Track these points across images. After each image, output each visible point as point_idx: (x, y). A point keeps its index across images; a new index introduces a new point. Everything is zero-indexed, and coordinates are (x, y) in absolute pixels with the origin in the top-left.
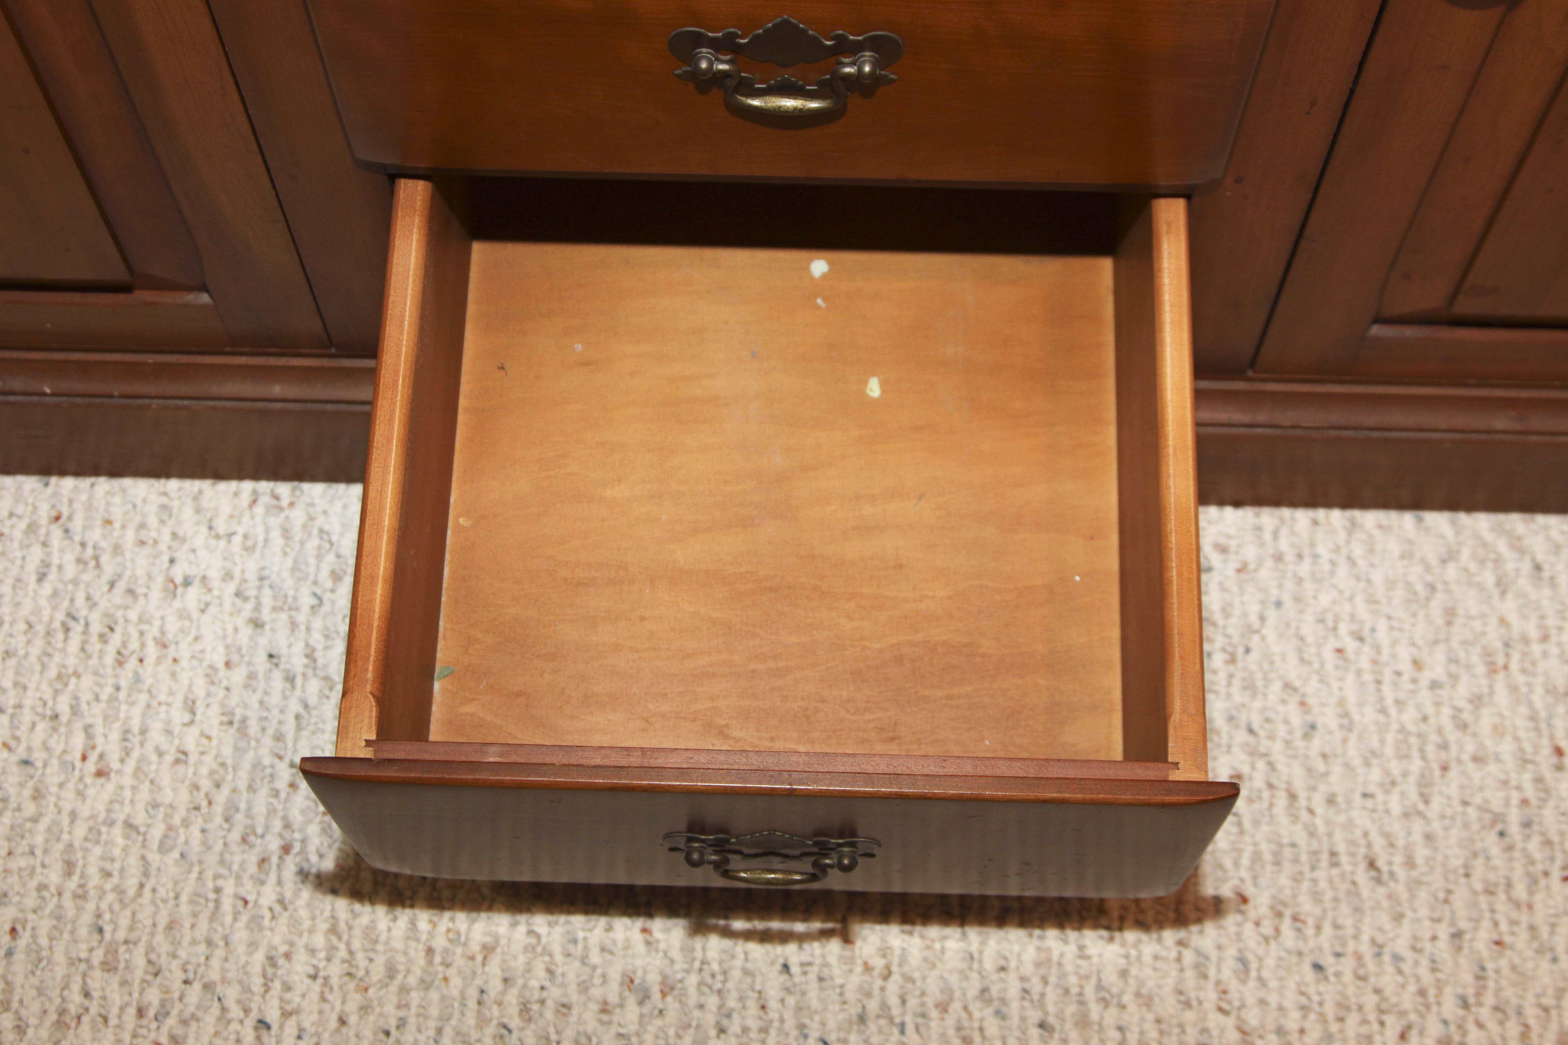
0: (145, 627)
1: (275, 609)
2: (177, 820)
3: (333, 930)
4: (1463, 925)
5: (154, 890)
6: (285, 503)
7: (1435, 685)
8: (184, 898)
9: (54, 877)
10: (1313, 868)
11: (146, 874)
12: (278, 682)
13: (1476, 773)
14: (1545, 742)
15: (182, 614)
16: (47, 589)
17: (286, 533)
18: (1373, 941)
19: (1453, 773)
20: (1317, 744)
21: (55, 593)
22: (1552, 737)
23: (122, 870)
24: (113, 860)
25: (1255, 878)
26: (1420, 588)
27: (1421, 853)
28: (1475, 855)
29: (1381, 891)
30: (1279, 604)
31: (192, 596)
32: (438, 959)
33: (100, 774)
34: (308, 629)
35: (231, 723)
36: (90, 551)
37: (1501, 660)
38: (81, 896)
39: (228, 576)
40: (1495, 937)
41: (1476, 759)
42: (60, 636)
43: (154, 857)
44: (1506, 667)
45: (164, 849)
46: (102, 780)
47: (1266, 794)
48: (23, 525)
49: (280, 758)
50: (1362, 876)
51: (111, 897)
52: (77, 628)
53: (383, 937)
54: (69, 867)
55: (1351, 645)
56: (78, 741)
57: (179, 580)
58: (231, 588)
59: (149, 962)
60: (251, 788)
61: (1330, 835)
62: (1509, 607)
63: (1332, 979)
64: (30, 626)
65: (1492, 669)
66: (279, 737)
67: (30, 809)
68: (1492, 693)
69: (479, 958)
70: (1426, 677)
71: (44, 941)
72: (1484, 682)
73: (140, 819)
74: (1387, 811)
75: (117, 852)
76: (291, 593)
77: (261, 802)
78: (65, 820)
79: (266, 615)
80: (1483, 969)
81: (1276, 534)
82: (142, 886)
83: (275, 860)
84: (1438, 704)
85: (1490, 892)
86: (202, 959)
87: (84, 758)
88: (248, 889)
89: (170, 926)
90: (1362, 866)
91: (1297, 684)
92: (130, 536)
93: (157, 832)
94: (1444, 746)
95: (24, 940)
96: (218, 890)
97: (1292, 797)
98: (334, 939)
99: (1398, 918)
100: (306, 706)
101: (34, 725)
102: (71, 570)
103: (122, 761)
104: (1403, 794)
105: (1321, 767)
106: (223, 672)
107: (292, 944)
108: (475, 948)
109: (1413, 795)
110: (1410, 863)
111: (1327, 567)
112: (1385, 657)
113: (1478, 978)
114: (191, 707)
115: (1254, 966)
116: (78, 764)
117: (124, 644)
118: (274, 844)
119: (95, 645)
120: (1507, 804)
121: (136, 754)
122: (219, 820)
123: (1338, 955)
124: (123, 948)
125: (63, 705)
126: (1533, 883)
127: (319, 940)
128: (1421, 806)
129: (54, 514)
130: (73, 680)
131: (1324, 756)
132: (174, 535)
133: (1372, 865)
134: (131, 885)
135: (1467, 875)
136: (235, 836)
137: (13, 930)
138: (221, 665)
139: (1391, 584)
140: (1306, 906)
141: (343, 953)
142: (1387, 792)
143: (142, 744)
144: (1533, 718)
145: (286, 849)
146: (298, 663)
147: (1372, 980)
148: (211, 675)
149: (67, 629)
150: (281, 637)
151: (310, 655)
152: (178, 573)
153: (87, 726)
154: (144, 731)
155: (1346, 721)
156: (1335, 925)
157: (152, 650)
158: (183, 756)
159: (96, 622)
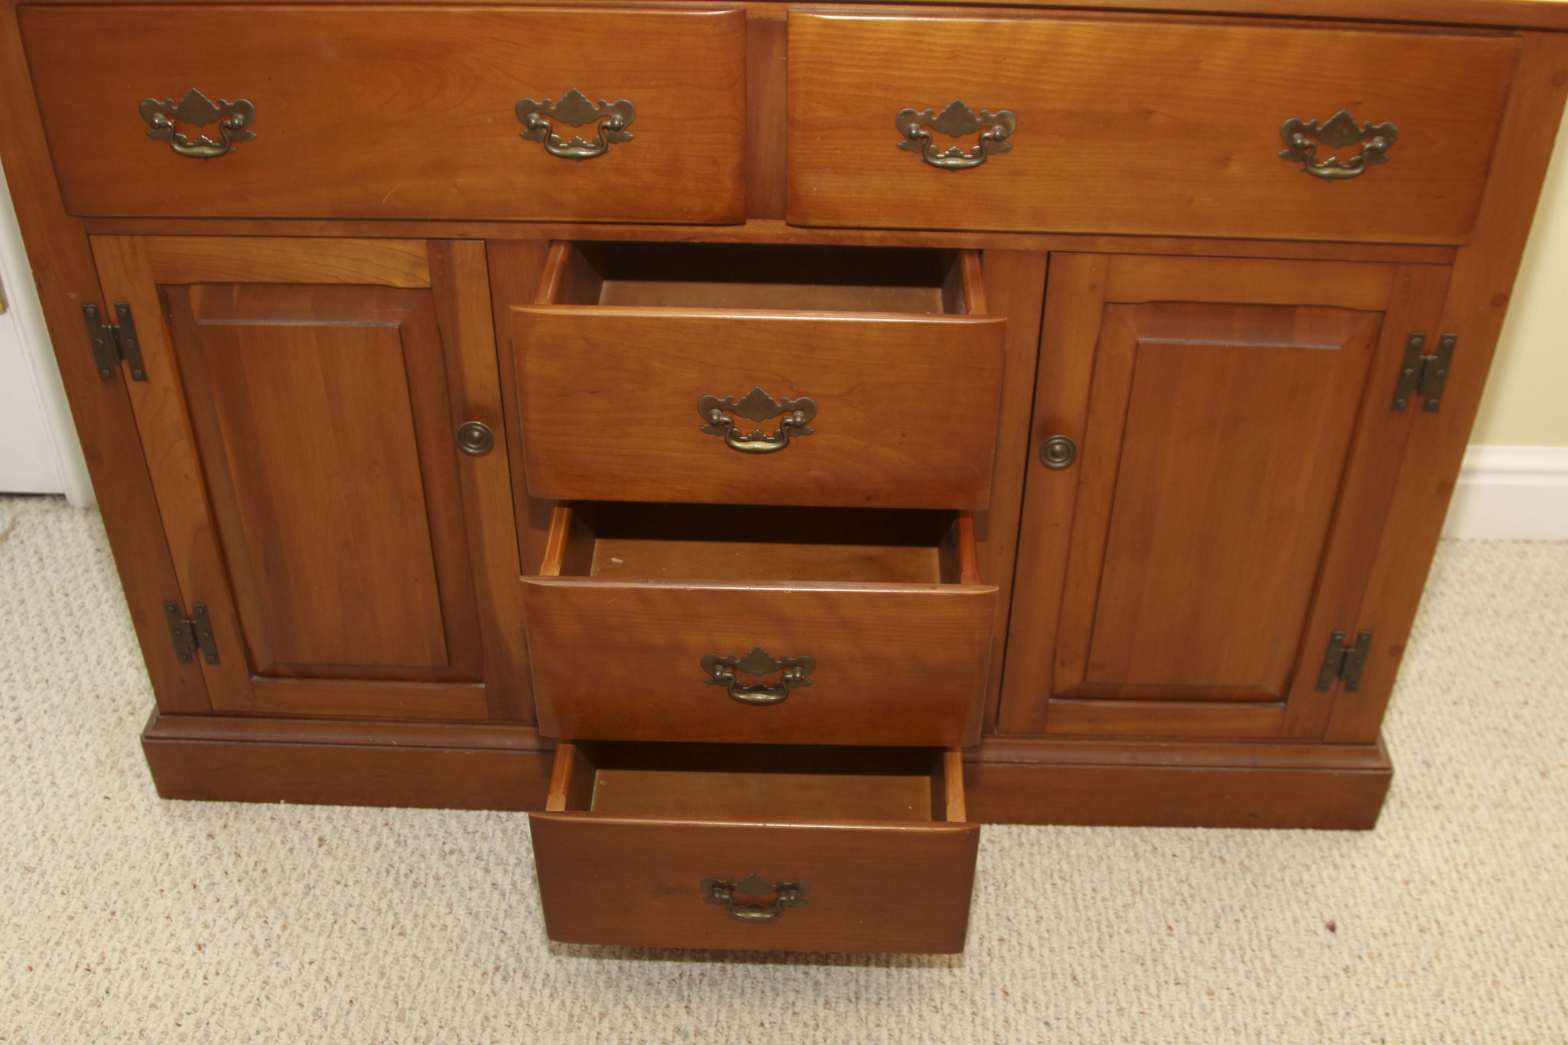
0: (428, 871)
1: (497, 864)
2: (440, 956)
3: (521, 1005)
4: (1124, 1005)
5: (426, 986)
6: (504, 820)
7: (1104, 900)
8: (441, 990)
9: (374, 979)
10: (1043, 980)
11: (422, 978)
12: (496, 895)
13: (1128, 939)
14: (1163, 924)
15: (449, 866)
16: (379, 854)
17: (504, 832)
18: (1076, 1013)
19: (1116, 938)
20: (1044, 926)
21: (383, 856)
22: (1166, 922)
23: (409, 978)
24: (405, 972)
25: (1013, 985)
26: (1095, 858)
27: (1100, 973)
28: (1129, 974)
29: (1079, 990)
30: (1021, 864)
31: (453, 859)
32: (575, 1019)
33: (401, 934)
34: (513, 874)
35: (471, 913)
36: (402, 839)
37: (1138, 889)
38: (388, 987)
39: (473, 850)
40: (1141, 1010)
41: (1127, 931)
42: (384, 874)
43: (427, 972)
44: (1141, 892)
45: (433, 967)
46: (401, 937)
47: (1018, 948)
48: (369, 827)
49: (496, 929)
50: (1070, 984)
51: (403, 988)
52: (393, 872)
53: (547, 1009)
54: (382, 974)
55: (1059, 882)
56: (390, 920)
57: (447, 851)
58: (474, 855)
59: (422, 1017)
60: (480, 942)
61: (1052, 966)
62: (1142, 865)
63: (1055, 1030)
64: (369, 869)
65: (1134, 892)
66: (495, 919)
67: (363, 949)
68: (1134, 903)
69: (598, 1019)
70: (1099, 897)
71: (367, 1008)
72: (1130, 899)
73: (421, 954)
74: (1082, 956)
75: (408, 969)
76: (505, 858)
77: (484, 948)
78: (381, 955)
79: (492, 867)
80: (1135, 1024)
81: (1019, 836)
82: (419, 984)
83: (490, 974)
84: (1106, 908)
85: (1136, 989)
86: (450, 1018)
87: (393, 927)
88: (476, 987)
89: (434, 1002)
90: (1069, 979)
91: (1033, 900)
92: (423, 832)
93: (429, 961)
94: (1110, 926)
95: (356, 1006)
96: (460, 987)
97: (1031, 948)
98: (521, 1010)
99: (1089, 1003)
100: (511, 907)
101: (368, 912)
102: (392, 846)
103: (412, 929)
104: (1090, 948)
105: (1046, 935)
106: (467, 892)
107: (497, 1011)
108: (596, 1014)
109: (1095, 948)
110: (1094, 977)
111: (1046, 850)
112: (1078, 886)
113: (1132, 1028)
114: (450, 906)
115: (1013, 1024)
116: (390, 931)
117: (417, 879)
118: (490, 967)
119: (402, 879)
120: (1145, 952)
121: (420, 926)
122: (462, 955)
123: (1058, 1019)
124: (408, 1011)
125: (383, 905)
127: (513, 1009)
128: (1100, 953)
129: (385, 822)
130: (390, 894)
131: (1048, 931)
132: (446, 832)
133: (1074, 978)
134: (415, 983)
135: (1125, 984)
136: (470, 962)
137: (351, 1002)
138: (467, 888)
139: (1079, 856)
140: (1040, 995)
141: (525, 1015)
142: (1081, 947)
143: (423, 923)
144: (1156, 912)
145: (497, 969)
146: (508, 888)
147: (1077, 1031)
148: (462, 893)
149: (388, 872)
150: (499, 877)
151: (514, 884)
152: (447, 848)
153: (396, 914)
154: (425, 916)
155: (1058, 916)
156: (1056, 1005)
157: (431, 882)
158: (445, 927)
159: (403, 869)
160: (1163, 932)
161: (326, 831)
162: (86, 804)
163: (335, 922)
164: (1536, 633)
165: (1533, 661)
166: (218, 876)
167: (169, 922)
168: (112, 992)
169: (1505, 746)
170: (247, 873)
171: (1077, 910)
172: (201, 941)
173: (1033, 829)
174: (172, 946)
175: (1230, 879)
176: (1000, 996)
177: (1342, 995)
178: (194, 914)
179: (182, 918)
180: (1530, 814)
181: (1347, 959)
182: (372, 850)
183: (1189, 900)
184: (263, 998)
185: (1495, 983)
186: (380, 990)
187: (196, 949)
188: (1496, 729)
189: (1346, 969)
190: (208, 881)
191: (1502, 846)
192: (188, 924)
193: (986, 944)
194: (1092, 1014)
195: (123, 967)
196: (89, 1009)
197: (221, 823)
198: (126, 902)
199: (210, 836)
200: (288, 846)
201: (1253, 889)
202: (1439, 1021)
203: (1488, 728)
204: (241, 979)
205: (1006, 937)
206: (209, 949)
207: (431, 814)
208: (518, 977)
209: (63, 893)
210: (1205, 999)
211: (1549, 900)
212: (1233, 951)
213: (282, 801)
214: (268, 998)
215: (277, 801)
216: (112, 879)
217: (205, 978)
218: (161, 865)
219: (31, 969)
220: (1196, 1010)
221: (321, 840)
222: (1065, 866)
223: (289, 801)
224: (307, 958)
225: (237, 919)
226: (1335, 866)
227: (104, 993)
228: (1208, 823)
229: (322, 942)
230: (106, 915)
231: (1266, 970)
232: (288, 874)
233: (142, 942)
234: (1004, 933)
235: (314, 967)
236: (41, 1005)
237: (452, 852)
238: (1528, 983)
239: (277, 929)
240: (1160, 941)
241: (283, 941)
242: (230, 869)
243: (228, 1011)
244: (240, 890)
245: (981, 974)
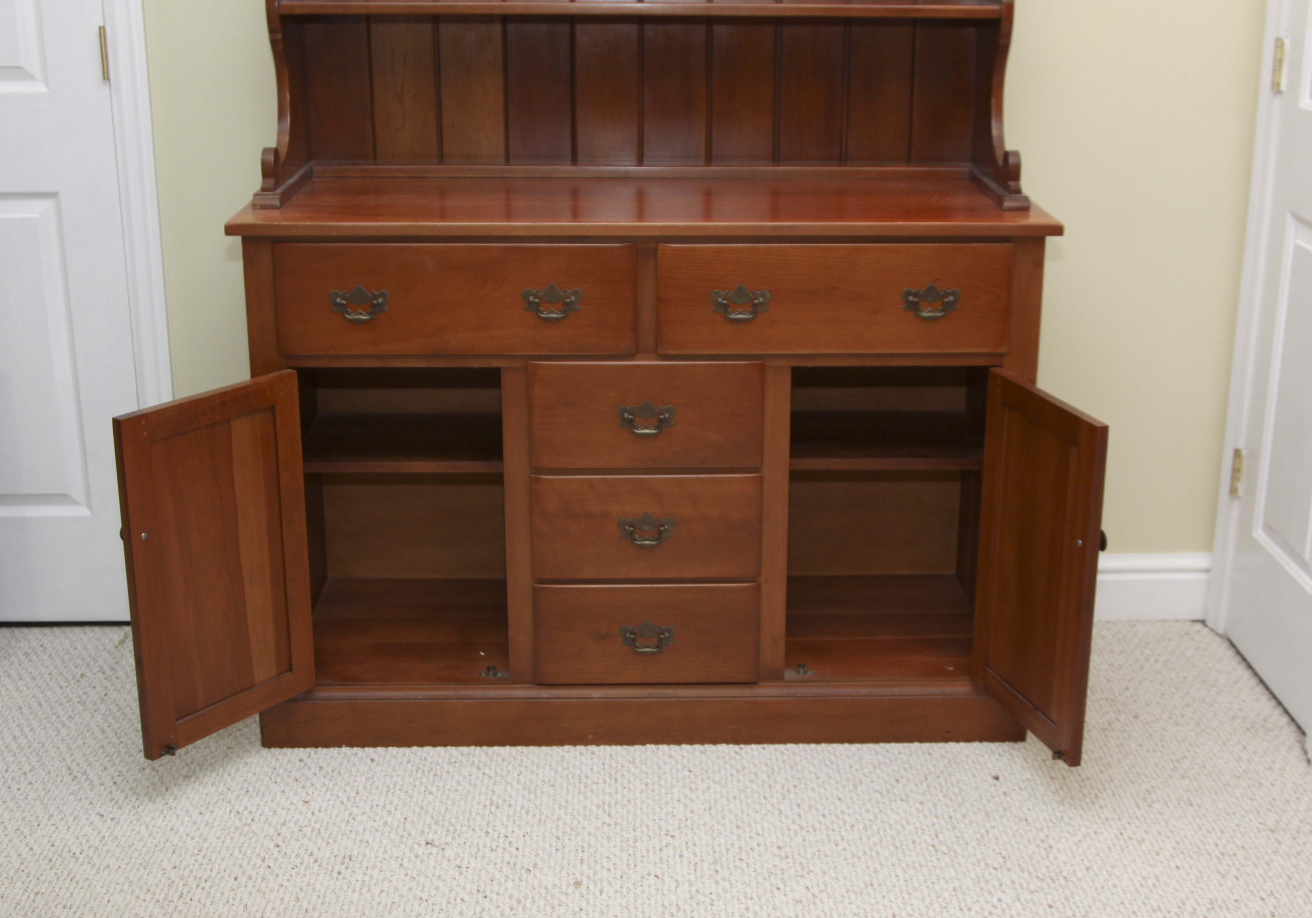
0: (442, 770)
2: (456, 801)
5: (450, 812)
7: (857, 771)
8: (460, 813)
9: (418, 810)
10: (821, 801)
11: (447, 809)
12: (486, 778)
13: (871, 785)
14: (893, 779)
15: (455, 768)
16: (410, 764)
19: (864, 784)
20: (820, 781)
21: (413, 765)
22: (895, 778)
23: (439, 809)
24: (436, 808)
26: (851, 755)
27: (855, 798)
28: (872, 797)
29: (843, 804)
30: (806, 758)
31: (457, 765)
35: (472, 785)
36: (423, 758)
37: (877, 766)
38: (427, 813)
39: (468, 761)
41: (871, 782)
42: (415, 772)
43: (449, 807)
44: (879, 767)
45: (452, 805)
46: (431, 795)
48: (401, 755)
50: (836, 801)
51: (436, 813)
52: (420, 771)
54: (422, 808)
55: (829, 764)
56: (423, 789)
58: (469, 763)
61: (826, 796)
62: (880, 757)
64: (405, 770)
65: (875, 767)
67: (408, 800)
68: (875, 771)
70: (854, 770)
72: (873, 770)
73: (444, 801)
74: (844, 792)
75: (437, 806)
77: (483, 797)
78: (420, 802)
82: (446, 812)
83: (488, 807)
84: (858, 774)
85: (877, 802)
87: (425, 792)
88: (480, 811)
89: (456, 818)
92: (436, 756)
93: (450, 803)
94: (861, 780)
95: (409, 820)
96: (470, 812)
97: (813, 789)
99: (849, 808)
101: (408, 787)
102: (417, 760)
103: (437, 792)
104: (849, 788)
105: (822, 784)
106: (468, 777)
108: (555, 819)
109: (852, 788)
110: (851, 798)
111: (821, 753)
112: (841, 766)
114: (458, 783)
116: (423, 793)
117: (436, 773)
118: (488, 804)
119: (427, 774)
120: (882, 789)
121: (441, 791)
122: (470, 800)
125: (417, 783)
126: (890, 801)
128: (855, 790)
129: (411, 753)
130: (420, 779)
132: (451, 755)
133: (839, 800)
134: (443, 811)
135: (870, 801)
136: (475, 803)
137: (405, 819)
139: (841, 755)
140: (819, 806)
141: (512, 820)
142: (843, 788)
144: (889, 775)
145: (492, 804)
146: (493, 775)
148: (465, 777)
149: (417, 771)
150: (487, 771)
151: (496, 773)
152: (453, 760)
153: (425, 787)
154: (444, 787)
155: (830, 777)
156: (829, 810)
157: (445, 774)
158: (457, 790)
159: (426, 770)
160: (893, 782)
161: (375, 757)
162: (216, 751)
163: (389, 790)
164: (1137, 660)
165: (1134, 671)
166: (310, 775)
167: (283, 793)
168: (256, 820)
169: (1111, 705)
170: (328, 774)
171: (840, 774)
172: (307, 800)
173: (813, 746)
174: (289, 802)
175: (934, 762)
176: (795, 807)
177: (1002, 803)
178: (299, 790)
179: (292, 792)
180: (1125, 734)
181: (1005, 789)
182: (405, 763)
183: (909, 770)
184: (351, 819)
185: (1096, 797)
186: (423, 815)
187: (304, 803)
188: (1107, 699)
189: (1005, 793)
190: (304, 778)
191: (1106, 746)
192: (296, 794)
193: (786, 788)
194: (850, 812)
195: (259, 812)
196: (244, 827)
197: (307, 755)
198: (254, 787)
199: (301, 760)
200: (352, 763)
201: (949, 765)
202: (1061, 812)
203: (1101, 699)
204: (335, 813)
205: (798, 785)
206: (312, 803)
207: (440, 749)
208: (506, 808)
209: (212, 785)
210: (918, 806)
211: (1133, 766)
212: (936, 788)
213: (344, 746)
214: (354, 819)
215: (340, 746)
216: (242, 779)
217: (313, 813)
218: (272, 773)
219: (201, 814)
220: (913, 810)
221: (372, 760)
222: (832, 758)
223: (347, 745)
224: (374, 804)
225: (326, 791)
226: (1000, 755)
227: (251, 821)
228: (921, 740)
229: (383, 799)
230: (243, 792)
231: (955, 794)
232: (354, 773)
233: (269, 801)
234: (796, 783)
235: (379, 808)
236: (212, 827)
237: (455, 762)
238: (1117, 797)
239: (353, 794)
240: (891, 785)
241: (358, 799)
242: (317, 773)
243: (330, 825)
244: (327, 781)
245: (783, 799)
